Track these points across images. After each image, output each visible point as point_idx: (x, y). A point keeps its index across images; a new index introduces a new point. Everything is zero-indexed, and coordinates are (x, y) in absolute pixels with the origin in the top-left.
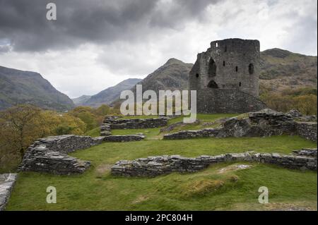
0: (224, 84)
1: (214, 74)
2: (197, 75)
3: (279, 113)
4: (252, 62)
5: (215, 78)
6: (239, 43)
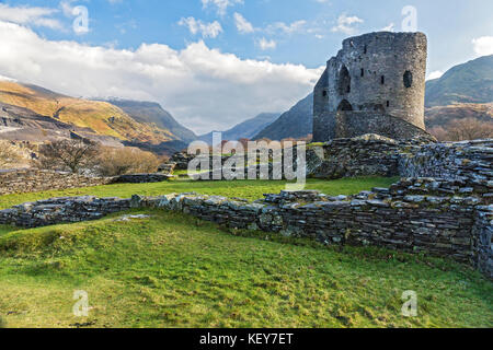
0: (362, 103)
1: (348, 90)
2: (324, 93)
4: (410, 68)
5: (349, 95)
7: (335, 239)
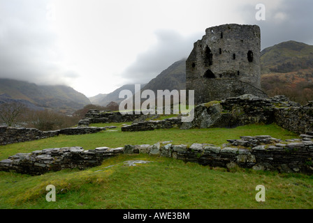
0: (221, 73)
1: (211, 64)
2: (194, 65)
3: (256, 98)
4: (251, 49)
5: (212, 67)
6: (236, 28)
7: (295, 169)
